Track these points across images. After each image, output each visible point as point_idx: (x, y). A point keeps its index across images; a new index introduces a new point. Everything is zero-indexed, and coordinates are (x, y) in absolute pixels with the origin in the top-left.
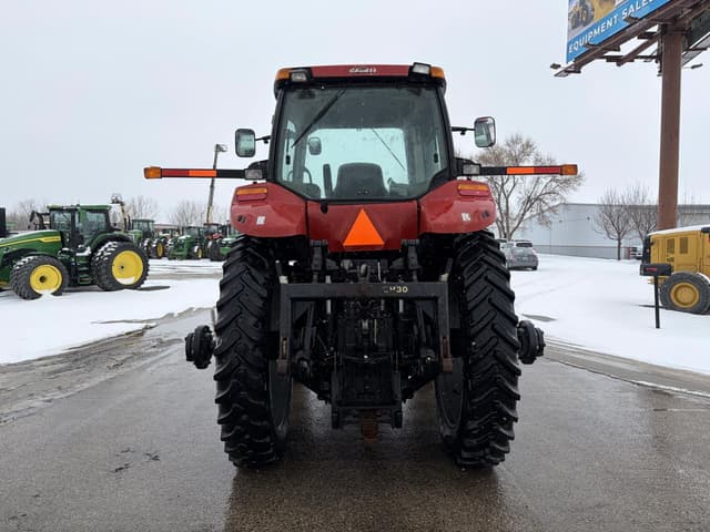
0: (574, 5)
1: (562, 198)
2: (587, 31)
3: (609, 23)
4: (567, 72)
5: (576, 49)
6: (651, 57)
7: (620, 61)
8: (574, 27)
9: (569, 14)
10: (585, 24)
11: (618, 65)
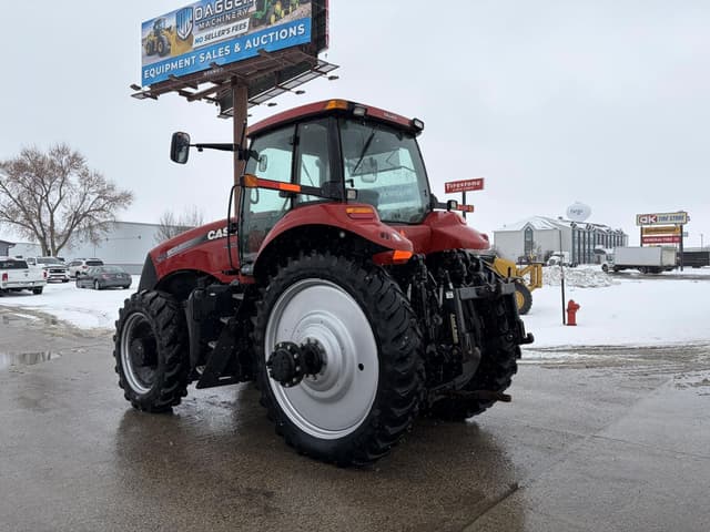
0: (148, 33)
1: (112, 216)
2: (165, 62)
3: (187, 62)
4: (145, 95)
5: (153, 76)
6: (213, 100)
7: (191, 97)
8: (149, 55)
9: (143, 40)
10: (162, 55)
11: (189, 100)
